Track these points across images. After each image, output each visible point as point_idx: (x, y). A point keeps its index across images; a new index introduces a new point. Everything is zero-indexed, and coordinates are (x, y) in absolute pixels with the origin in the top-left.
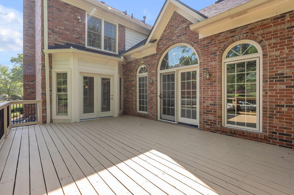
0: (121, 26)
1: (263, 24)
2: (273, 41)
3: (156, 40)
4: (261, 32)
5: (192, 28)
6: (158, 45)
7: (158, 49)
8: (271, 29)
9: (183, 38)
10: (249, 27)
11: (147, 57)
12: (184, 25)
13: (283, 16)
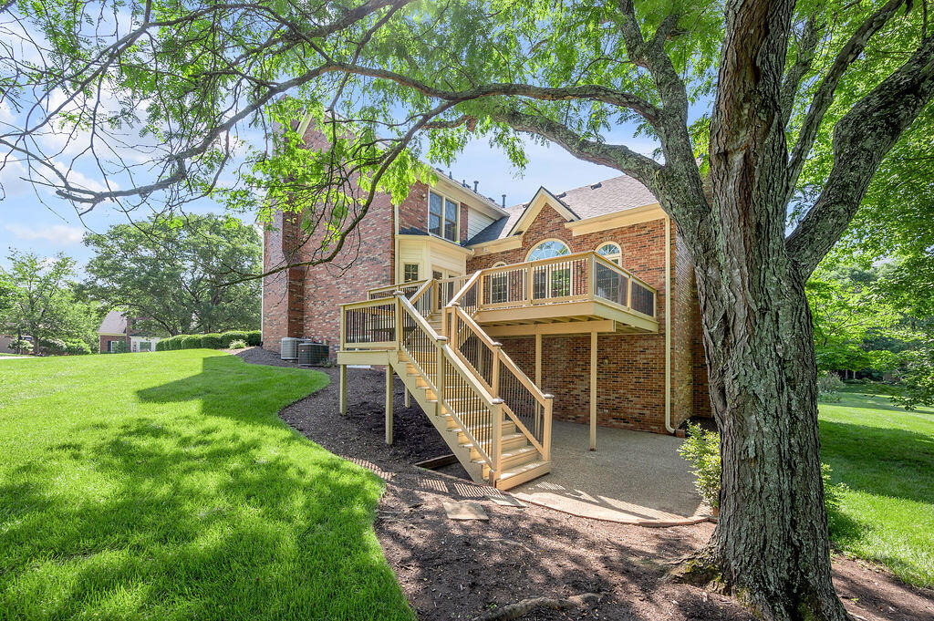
0: (463, 205)
1: (622, 231)
2: (628, 244)
3: (522, 232)
4: (620, 236)
5: (567, 225)
6: (524, 238)
7: (524, 242)
8: (627, 235)
9: (556, 233)
10: (614, 231)
11: (508, 252)
12: (558, 220)
13: (633, 226)
